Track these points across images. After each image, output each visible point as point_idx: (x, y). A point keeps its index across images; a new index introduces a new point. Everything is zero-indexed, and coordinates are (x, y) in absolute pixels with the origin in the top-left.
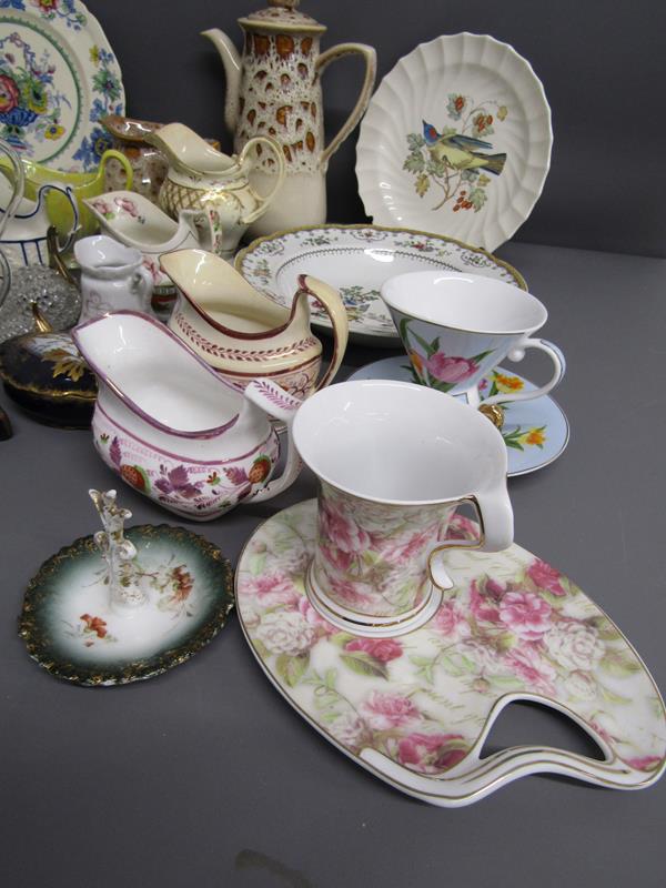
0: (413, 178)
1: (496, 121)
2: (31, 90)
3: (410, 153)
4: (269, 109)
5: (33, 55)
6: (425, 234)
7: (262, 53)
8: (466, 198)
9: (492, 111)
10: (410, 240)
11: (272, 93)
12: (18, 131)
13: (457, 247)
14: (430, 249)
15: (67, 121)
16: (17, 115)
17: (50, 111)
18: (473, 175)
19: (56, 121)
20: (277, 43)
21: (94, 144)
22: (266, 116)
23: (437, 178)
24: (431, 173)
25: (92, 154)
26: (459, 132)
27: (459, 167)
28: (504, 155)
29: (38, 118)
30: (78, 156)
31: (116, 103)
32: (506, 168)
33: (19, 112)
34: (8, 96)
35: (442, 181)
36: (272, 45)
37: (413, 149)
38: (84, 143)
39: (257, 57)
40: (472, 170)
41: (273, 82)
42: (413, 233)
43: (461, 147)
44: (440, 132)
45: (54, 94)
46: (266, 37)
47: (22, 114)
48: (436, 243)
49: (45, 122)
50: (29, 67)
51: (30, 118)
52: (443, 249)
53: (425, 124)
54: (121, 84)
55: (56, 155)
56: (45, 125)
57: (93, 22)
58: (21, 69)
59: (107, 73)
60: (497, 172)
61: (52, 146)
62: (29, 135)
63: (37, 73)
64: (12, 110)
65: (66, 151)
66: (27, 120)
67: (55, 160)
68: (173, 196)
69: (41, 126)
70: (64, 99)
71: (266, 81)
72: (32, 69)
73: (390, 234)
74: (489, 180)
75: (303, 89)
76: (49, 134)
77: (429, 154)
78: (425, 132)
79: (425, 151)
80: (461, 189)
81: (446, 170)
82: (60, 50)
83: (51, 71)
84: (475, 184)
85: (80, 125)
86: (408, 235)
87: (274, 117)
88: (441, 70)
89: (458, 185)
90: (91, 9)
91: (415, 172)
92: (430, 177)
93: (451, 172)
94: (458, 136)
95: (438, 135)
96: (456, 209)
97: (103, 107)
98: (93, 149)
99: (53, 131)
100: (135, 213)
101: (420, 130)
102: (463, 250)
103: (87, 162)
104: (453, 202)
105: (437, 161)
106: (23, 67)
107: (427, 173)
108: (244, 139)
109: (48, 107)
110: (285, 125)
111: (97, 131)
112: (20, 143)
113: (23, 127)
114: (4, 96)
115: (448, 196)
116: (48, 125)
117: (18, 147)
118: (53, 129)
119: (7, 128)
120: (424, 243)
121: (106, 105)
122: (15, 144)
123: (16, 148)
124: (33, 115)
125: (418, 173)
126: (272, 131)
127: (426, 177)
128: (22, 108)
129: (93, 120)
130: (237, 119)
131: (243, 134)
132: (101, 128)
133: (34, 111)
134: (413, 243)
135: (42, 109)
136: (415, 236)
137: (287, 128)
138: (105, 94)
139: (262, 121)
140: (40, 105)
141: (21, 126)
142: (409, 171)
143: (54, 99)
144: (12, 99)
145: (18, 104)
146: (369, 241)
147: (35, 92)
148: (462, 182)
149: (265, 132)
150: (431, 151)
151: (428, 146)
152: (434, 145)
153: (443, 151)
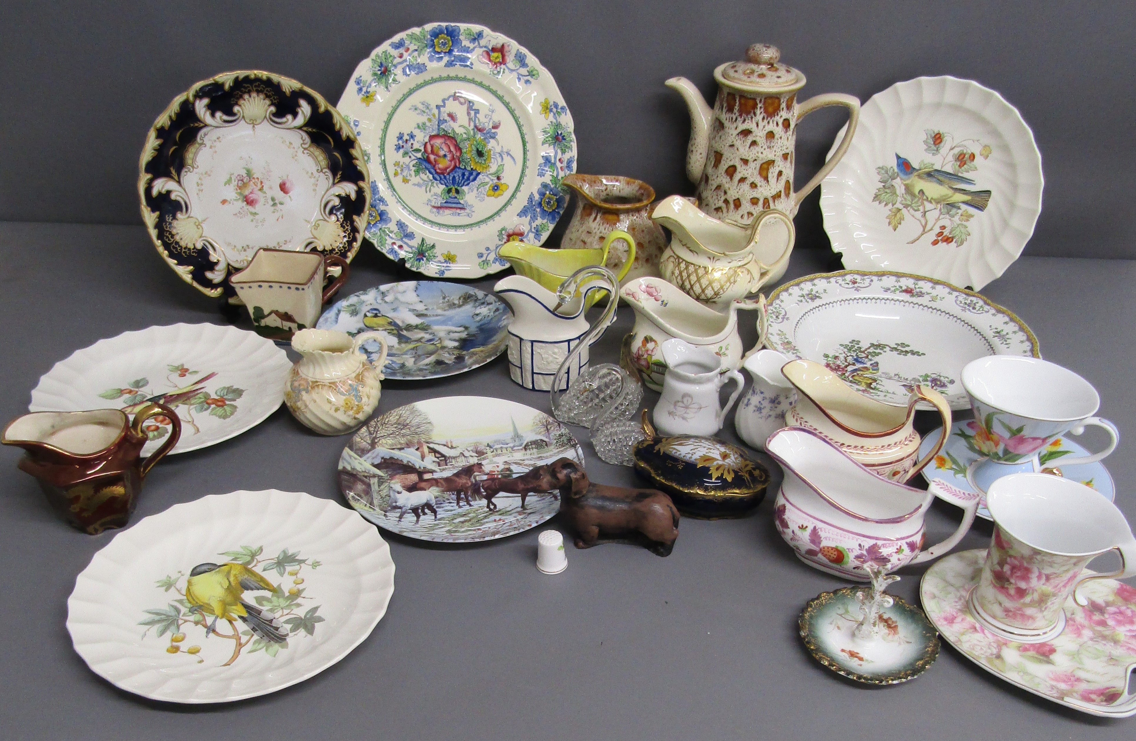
0: (886, 211)
1: (979, 160)
2: (475, 149)
3: (881, 185)
4: (752, 165)
5: (477, 111)
6: (911, 276)
7: (748, 113)
8: (946, 232)
9: (976, 149)
10: (897, 285)
11: (755, 149)
12: (457, 192)
13: (947, 290)
14: (921, 294)
15: (510, 178)
16: (458, 175)
17: (493, 168)
18: (954, 211)
19: (499, 178)
20: (764, 104)
21: (542, 199)
22: (751, 172)
23: (911, 211)
24: (906, 206)
25: (538, 210)
26: (937, 167)
27: (938, 202)
28: (988, 192)
29: (480, 176)
30: (523, 213)
31: (567, 155)
32: (991, 204)
33: (460, 173)
34: (449, 157)
35: (918, 215)
36: (759, 105)
37: (885, 182)
38: (531, 199)
39: (741, 115)
40: (952, 205)
41: (758, 139)
42: (898, 275)
43: (940, 182)
44: (915, 165)
45: (498, 149)
46: (755, 99)
47: (463, 175)
48: (925, 286)
49: (487, 180)
50: (472, 124)
51: (471, 178)
52: (934, 293)
53: (898, 157)
54: (573, 137)
55: (497, 213)
56: (487, 183)
57: (546, 75)
58: (464, 127)
59: (558, 125)
60: (981, 208)
61: (495, 203)
62: (470, 195)
63: (480, 130)
64: (452, 170)
65: (509, 208)
66: (468, 179)
67: (497, 218)
68: (689, 277)
69: (484, 184)
70: (508, 154)
71: (750, 139)
72: (476, 127)
73: (875, 278)
74: (972, 216)
75: (785, 142)
76: (492, 193)
77: (903, 188)
78: (898, 165)
79: (899, 184)
80: (941, 223)
81: (922, 204)
82: (507, 105)
83: (495, 127)
84: (956, 219)
85: (526, 180)
86: (894, 278)
87: (756, 172)
88: (919, 107)
89: (938, 219)
90: (544, 63)
91: (886, 205)
92: (904, 211)
93: (928, 206)
94: (937, 170)
95: (914, 169)
96: (935, 243)
97: (553, 161)
98: (540, 204)
99: (496, 188)
100: (658, 297)
101: (893, 163)
102: (955, 294)
103: (534, 218)
104: (932, 236)
105: (913, 195)
106: (467, 125)
107: (901, 207)
108: (719, 192)
109: (491, 164)
110: (766, 179)
111: (545, 186)
112: (460, 203)
113: (464, 188)
114: (445, 156)
115: (926, 230)
116: (491, 182)
117: (457, 208)
118: (496, 186)
119: (447, 189)
120: (912, 286)
121: (555, 158)
122: (454, 205)
123: (454, 210)
124: (474, 173)
125: (890, 206)
126: (753, 185)
127: (899, 210)
128: (463, 167)
129: (541, 175)
130: (710, 170)
131: (719, 187)
132: (549, 182)
133: (476, 170)
134: (901, 287)
135: (485, 166)
136: (901, 279)
137: (768, 181)
138: (554, 147)
139: (744, 177)
140: (483, 162)
141: (462, 186)
142: (880, 203)
143: (498, 155)
144: (453, 159)
145: (460, 163)
146: (857, 290)
147: (478, 150)
148: (942, 216)
149: (745, 187)
150: (905, 185)
151: (901, 179)
152: (909, 178)
153: (920, 184)
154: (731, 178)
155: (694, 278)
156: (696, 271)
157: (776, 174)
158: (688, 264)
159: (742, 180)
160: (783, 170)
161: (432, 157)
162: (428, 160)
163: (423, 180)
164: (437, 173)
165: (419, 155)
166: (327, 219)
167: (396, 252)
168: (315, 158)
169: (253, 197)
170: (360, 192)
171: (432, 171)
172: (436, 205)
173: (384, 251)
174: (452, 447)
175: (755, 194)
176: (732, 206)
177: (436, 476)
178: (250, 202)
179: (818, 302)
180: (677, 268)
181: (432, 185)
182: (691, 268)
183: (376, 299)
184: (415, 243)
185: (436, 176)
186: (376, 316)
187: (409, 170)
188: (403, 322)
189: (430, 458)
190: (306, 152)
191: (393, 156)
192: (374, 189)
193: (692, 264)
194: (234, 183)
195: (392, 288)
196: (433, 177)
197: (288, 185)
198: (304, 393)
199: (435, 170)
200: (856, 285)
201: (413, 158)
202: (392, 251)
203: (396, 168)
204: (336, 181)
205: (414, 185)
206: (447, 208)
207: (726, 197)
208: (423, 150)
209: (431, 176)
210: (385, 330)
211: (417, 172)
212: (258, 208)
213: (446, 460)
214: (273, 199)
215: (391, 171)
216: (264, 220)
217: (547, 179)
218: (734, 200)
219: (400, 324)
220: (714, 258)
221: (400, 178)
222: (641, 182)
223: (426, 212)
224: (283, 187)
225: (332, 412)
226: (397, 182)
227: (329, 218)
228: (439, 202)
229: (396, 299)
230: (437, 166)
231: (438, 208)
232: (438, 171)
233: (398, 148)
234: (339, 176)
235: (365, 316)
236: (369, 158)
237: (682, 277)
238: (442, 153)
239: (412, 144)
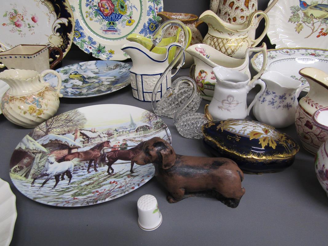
0: (294, 25)
2: (120, 5)
3: (292, 14)
10: (307, 53)
12: (113, 24)
14: (319, 55)
15: (135, 17)
16: (113, 16)
17: (128, 13)
18: (327, 21)
19: (131, 17)
21: (149, 26)
22: (240, 4)
23: (307, 24)
24: (304, 22)
25: (148, 30)
27: (319, 18)
29: (123, 17)
30: (141, 32)
31: (159, 6)
33: (114, 15)
34: (109, 8)
35: (310, 25)
37: (294, 13)
38: (144, 26)
42: (306, 49)
43: (321, 9)
44: (309, 3)
45: (130, 5)
47: (116, 16)
48: (320, 52)
49: (126, 18)
51: (119, 17)
52: (325, 54)
55: (131, 32)
61: (129, 28)
62: (119, 25)
64: (110, 14)
65: (136, 30)
66: (118, 18)
68: (219, 44)
69: (124, 20)
70: (134, 7)
73: (296, 51)
76: (128, 24)
77: (303, 14)
78: (301, 5)
79: (301, 13)
80: (321, 27)
81: (312, 20)
85: (142, 18)
86: (305, 50)
89: (319, 26)
91: (294, 23)
92: (303, 24)
93: (315, 21)
94: (319, 4)
95: (308, 5)
96: (318, 36)
98: (148, 28)
99: (130, 22)
100: (205, 53)
101: (298, 4)
103: (146, 34)
104: (317, 34)
107: (301, 22)
108: (226, 15)
109: (127, 12)
110: (248, 7)
111: (150, 20)
112: (115, 29)
113: (116, 22)
114: (107, 8)
115: (314, 31)
116: (127, 19)
117: (113, 31)
118: (130, 21)
119: (109, 23)
120: (314, 53)
121: (154, 8)
122: (112, 30)
123: (112, 32)
124: (120, 16)
125: (296, 23)
126: (242, 10)
127: (301, 24)
128: (115, 13)
129: (148, 15)
130: (221, 7)
131: (226, 13)
132: (152, 18)
133: (121, 14)
134: (309, 53)
135: (124, 12)
136: (308, 50)
137: (248, 8)
138: (153, 3)
139: (238, 6)
140: (124, 11)
141: (115, 21)
142: (292, 22)
143: (130, 7)
144: (111, 9)
145: (114, 12)
146: (289, 55)
147: (121, 5)
148: (322, 24)
149: (238, 11)
150: (303, 13)
151: (302, 10)
152: (305, 10)
153: (310, 12)
154: (232, 8)
155: (221, 45)
156: (222, 41)
157: (251, 5)
158: (218, 38)
159: (237, 8)
160: (254, 3)
161: (102, 9)
162: (100, 10)
163: (98, 19)
164: (104, 16)
165: (96, 8)
166: (56, 34)
167: (88, 50)
168: (48, 7)
169: (18, 23)
170: (70, 22)
171: (102, 15)
172: (105, 30)
173: (83, 50)
174: (94, 132)
175: (242, 15)
176: (232, 20)
177: (79, 150)
178: (18, 26)
179: (274, 60)
180: (212, 41)
181: (102, 21)
182: (220, 40)
183: (77, 68)
184: (96, 46)
185: (104, 17)
186: (76, 74)
187: (93, 15)
188: (87, 76)
189: (80, 138)
190: (43, 3)
191: (85, 9)
192: (77, 22)
193: (220, 38)
194: (8, 16)
195: (85, 64)
196: (103, 18)
197: (36, 18)
198: (6, 104)
199: (104, 15)
200: (289, 53)
201: (94, 9)
202: (86, 50)
203: (87, 14)
204: (58, 17)
205: (95, 21)
206: (109, 31)
207: (229, 17)
208: (98, 6)
209: (102, 17)
210: (78, 79)
211: (96, 16)
212: (22, 28)
213: (88, 140)
214: (29, 25)
215: (85, 15)
216: (25, 34)
217: (151, 17)
218: (233, 18)
219: (85, 76)
220: (231, 34)
221: (89, 18)
222: (191, 14)
223: (100, 33)
224: (33, 19)
225: (22, 114)
226: (87, 20)
227: (57, 34)
228: (106, 28)
229: (87, 68)
230: (104, 12)
231: (105, 31)
232: (105, 15)
233: (87, 5)
234: (59, 15)
235: (71, 74)
236: (74, 9)
237: (215, 45)
238: (106, 7)
239: (93, 3)
